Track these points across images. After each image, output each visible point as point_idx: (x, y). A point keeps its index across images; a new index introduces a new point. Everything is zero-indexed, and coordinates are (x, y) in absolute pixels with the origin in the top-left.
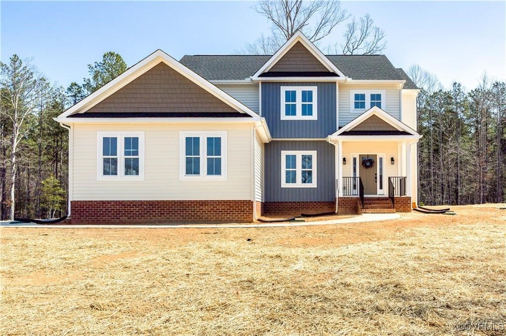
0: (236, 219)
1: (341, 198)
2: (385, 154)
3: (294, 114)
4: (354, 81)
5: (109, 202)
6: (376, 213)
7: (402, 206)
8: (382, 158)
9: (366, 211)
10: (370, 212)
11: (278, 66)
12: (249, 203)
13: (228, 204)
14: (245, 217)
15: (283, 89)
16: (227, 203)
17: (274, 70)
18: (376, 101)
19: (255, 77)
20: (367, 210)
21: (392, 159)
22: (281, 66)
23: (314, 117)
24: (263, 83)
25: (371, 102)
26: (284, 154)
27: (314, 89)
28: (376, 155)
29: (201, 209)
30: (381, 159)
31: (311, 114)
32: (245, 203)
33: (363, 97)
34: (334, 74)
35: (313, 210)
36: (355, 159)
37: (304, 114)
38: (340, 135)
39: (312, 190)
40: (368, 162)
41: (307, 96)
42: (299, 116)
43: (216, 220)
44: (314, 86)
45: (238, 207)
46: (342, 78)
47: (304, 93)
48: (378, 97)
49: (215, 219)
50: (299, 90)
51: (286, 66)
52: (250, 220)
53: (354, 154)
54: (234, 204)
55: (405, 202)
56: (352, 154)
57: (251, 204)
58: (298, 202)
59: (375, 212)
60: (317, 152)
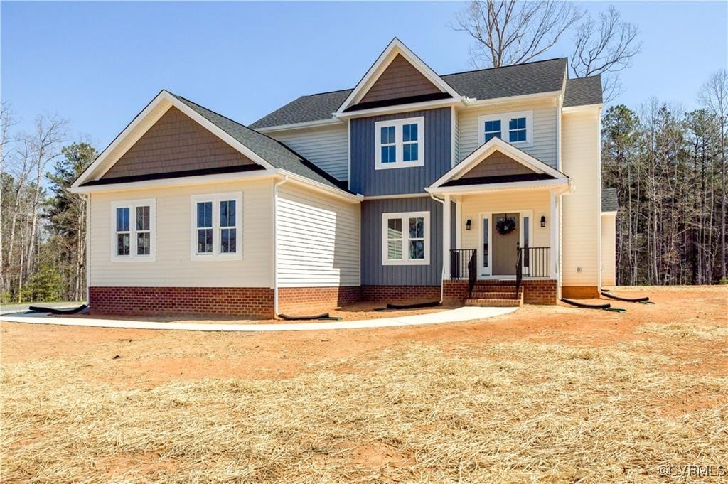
0: (254, 314)
1: (447, 281)
2: (532, 211)
3: (393, 160)
4: (480, 101)
5: (122, 289)
6: (488, 306)
7: (542, 295)
8: (528, 218)
9: (473, 303)
10: (479, 304)
11: (373, 94)
12: (268, 291)
13: (244, 292)
14: (264, 311)
15: (379, 126)
16: (242, 291)
17: (367, 101)
18: (517, 130)
19: (339, 114)
20: (474, 301)
21: (543, 219)
22: (376, 94)
23: (420, 162)
24: (353, 120)
25: (510, 132)
26: (386, 217)
27: (420, 121)
28: (518, 214)
29: (214, 299)
30: (526, 220)
31: (415, 158)
32: (264, 292)
33: (497, 124)
34: (447, 96)
35: (425, 297)
36: (486, 221)
37: (406, 158)
38: (443, 185)
39: (423, 269)
40: (506, 225)
41: (410, 132)
42: (399, 163)
43: (231, 315)
44: (420, 116)
45: (256, 297)
46: (456, 100)
47: (406, 128)
48: (522, 122)
49: (229, 313)
50: (399, 125)
51: (382, 93)
52: (269, 315)
53: (483, 213)
54: (251, 292)
55: (546, 288)
56: (480, 213)
57: (270, 292)
58: (404, 286)
59: (487, 304)
60: (431, 213)
